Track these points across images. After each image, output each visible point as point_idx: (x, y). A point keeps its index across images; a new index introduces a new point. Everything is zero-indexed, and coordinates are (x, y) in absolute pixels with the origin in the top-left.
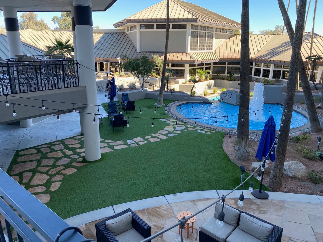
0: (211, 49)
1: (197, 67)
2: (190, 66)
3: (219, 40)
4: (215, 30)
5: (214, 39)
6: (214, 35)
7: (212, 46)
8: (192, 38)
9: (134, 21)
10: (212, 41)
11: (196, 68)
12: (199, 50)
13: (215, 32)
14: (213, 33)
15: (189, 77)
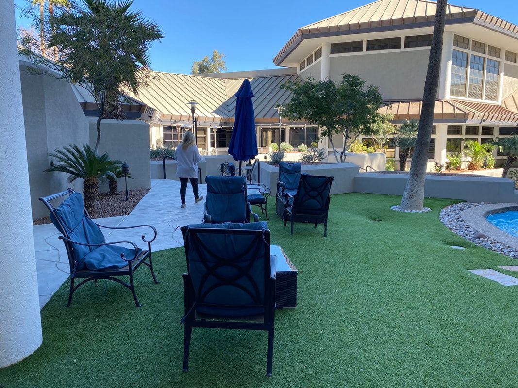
0: (495, 98)
1: (464, 136)
2: (449, 133)
3: (511, 79)
4: (503, 54)
5: (502, 74)
6: (502, 67)
7: (496, 91)
8: (456, 67)
9: (327, 31)
10: (498, 79)
11: (461, 139)
12: (470, 96)
13: (503, 61)
14: (499, 62)
15: (447, 157)
